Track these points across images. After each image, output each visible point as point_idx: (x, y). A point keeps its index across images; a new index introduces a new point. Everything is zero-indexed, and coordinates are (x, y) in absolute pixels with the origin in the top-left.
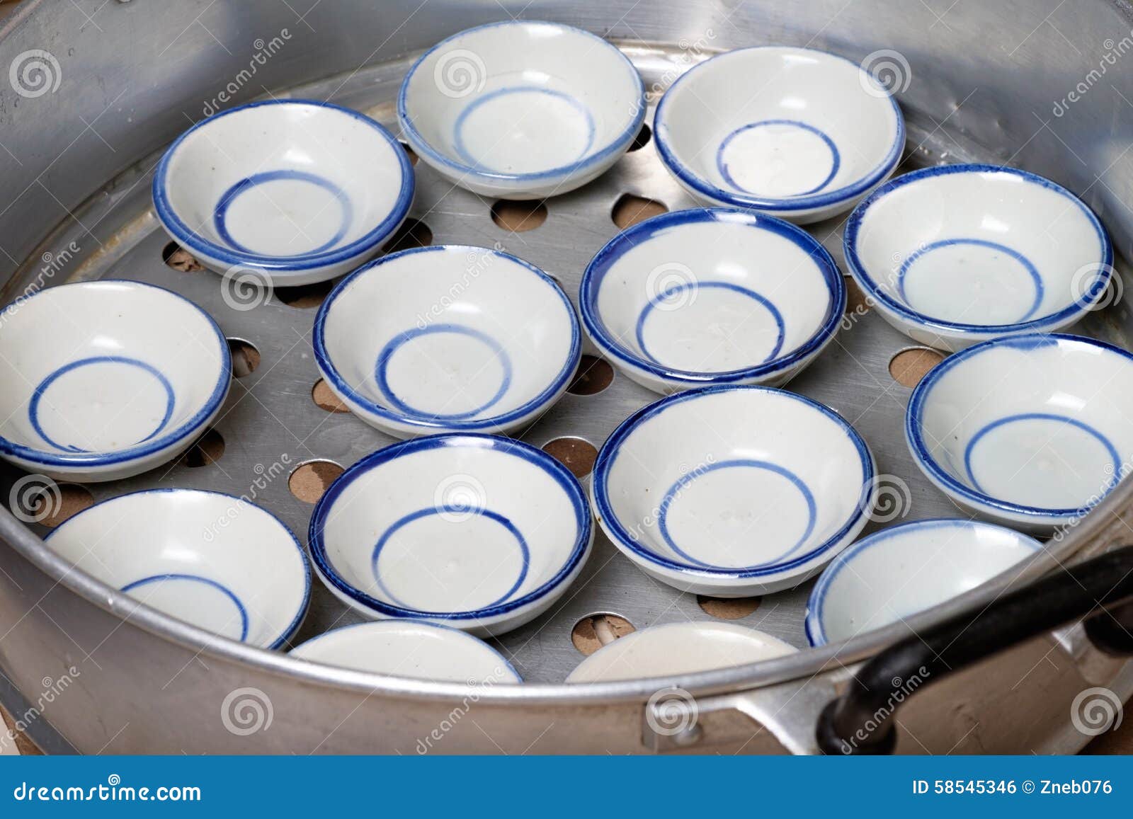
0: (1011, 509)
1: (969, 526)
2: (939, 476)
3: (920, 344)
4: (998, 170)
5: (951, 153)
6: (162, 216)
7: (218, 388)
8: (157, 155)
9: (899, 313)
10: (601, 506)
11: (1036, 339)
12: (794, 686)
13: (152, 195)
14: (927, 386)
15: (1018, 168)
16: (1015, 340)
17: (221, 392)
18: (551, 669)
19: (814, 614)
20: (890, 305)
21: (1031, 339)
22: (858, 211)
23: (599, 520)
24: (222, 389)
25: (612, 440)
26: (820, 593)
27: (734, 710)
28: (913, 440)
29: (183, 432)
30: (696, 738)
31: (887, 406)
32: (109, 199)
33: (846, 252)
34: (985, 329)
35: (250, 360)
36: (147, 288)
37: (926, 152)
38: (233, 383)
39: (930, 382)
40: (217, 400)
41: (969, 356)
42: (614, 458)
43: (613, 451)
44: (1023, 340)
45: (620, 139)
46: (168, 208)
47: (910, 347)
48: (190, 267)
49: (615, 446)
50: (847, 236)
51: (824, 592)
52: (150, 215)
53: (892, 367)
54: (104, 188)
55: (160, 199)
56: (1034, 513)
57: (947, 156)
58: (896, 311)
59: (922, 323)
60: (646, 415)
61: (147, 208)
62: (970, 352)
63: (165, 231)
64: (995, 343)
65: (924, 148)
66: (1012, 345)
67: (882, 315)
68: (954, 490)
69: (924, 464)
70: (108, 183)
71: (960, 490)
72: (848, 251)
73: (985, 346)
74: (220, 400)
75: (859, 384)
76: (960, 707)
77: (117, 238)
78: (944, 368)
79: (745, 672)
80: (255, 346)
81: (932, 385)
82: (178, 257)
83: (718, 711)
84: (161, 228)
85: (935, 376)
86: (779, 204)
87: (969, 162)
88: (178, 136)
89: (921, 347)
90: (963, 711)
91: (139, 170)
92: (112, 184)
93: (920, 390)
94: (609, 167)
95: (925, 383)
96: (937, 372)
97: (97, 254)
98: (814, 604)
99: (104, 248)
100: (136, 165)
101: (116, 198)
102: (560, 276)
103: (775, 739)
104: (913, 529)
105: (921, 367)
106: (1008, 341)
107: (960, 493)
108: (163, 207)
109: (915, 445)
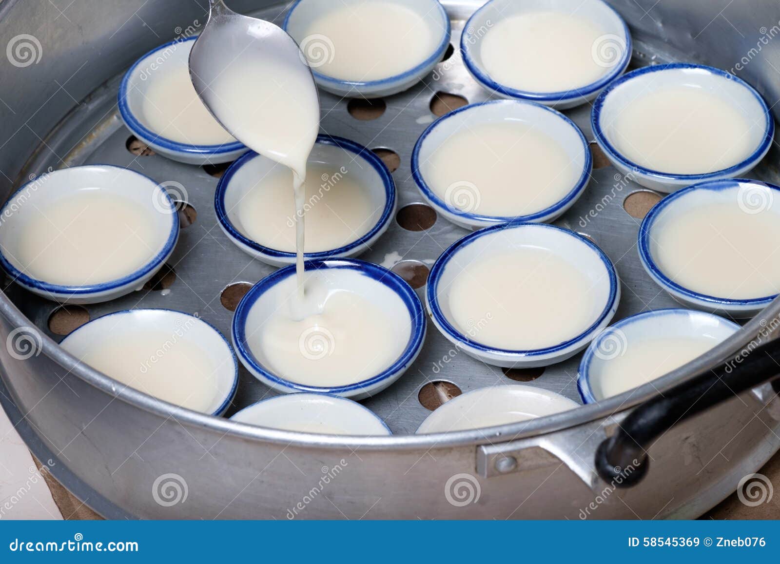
0: (712, 301)
1: (685, 313)
2: (662, 280)
3: (644, 188)
4: (695, 67)
5: (659, 56)
6: (125, 119)
7: (171, 236)
8: (119, 76)
9: (629, 167)
10: (432, 306)
11: (724, 183)
12: (578, 430)
13: (117, 103)
14: (652, 218)
15: (706, 65)
16: (710, 184)
17: (173, 239)
18: (406, 420)
19: (583, 378)
20: (623, 162)
21: (720, 183)
22: (600, 97)
23: (431, 315)
24: (174, 237)
25: (440, 261)
26: (586, 362)
27: (538, 447)
28: (644, 256)
29: (149, 268)
30: (513, 467)
31: (623, 232)
32: (87, 108)
33: (593, 126)
34: (688, 177)
35: (189, 215)
36: (118, 169)
37: (641, 55)
38: (181, 231)
39: (653, 215)
40: (171, 244)
41: (679, 197)
42: (441, 273)
43: (441, 268)
44: (714, 184)
45: (435, 54)
46: (129, 113)
47: (636, 191)
48: (144, 151)
49: (443, 265)
50: (593, 114)
51: (589, 362)
52: (115, 118)
53: (626, 204)
54: (83, 101)
55: (124, 107)
56: (728, 303)
57: (656, 58)
58: (628, 166)
59: (646, 174)
60: (464, 243)
61: (112, 113)
62: (679, 194)
63: (126, 128)
64: (696, 187)
65: (640, 53)
66: (707, 188)
67: (618, 169)
68: (673, 289)
69: (652, 272)
70: (86, 97)
71: (677, 289)
72: (594, 125)
73: (690, 189)
74: (173, 244)
75: (603, 217)
76: (687, 438)
77: (94, 134)
78: (662, 205)
79: (544, 422)
80: (193, 206)
81: (654, 217)
82: (135, 145)
83: (527, 449)
84: (124, 126)
85: (657, 211)
86: (549, 96)
87: (671, 62)
88: (134, 63)
89: (645, 190)
90: (689, 440)
91: (106, 87)
92: (89, 97)
93: (647, 221)
94: (427, 74)
95: (649, 216)
96: (658, 208)
97: (81, 146)
98: (583, 371)
99: (85, 142)
100: (104, 84)
101: (91, 107)
102: (397, 150)
103: (566, 466)
104: (647, 317)
105: (646, 204)
106: (706, 185)
107: (677, 291)
108: (126, 113)
109: (645, 259)
